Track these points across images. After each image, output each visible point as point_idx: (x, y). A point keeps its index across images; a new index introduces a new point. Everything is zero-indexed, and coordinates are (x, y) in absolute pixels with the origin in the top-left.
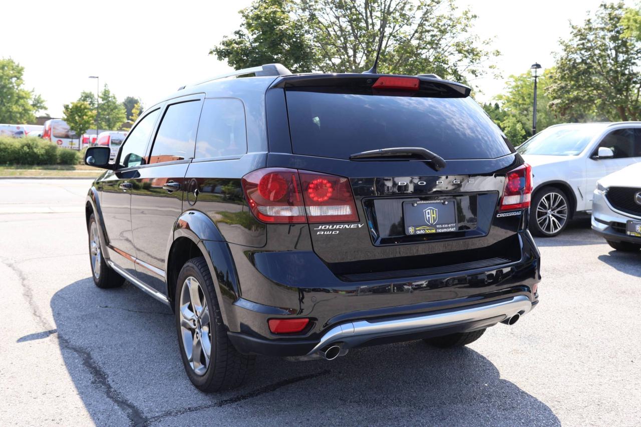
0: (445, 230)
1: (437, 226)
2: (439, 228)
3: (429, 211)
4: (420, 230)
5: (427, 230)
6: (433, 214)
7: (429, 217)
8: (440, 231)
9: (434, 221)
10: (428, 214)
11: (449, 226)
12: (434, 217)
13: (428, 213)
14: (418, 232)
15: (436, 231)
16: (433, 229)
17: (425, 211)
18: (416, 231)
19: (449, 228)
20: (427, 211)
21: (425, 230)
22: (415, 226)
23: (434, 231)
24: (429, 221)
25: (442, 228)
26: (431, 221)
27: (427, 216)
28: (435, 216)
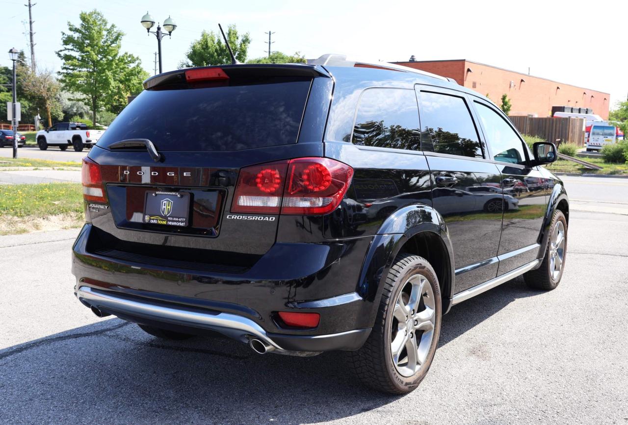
0: (175, 224)
1: (169, 218)
2: (170, 221)
3: (166, 202)
4: (153, 219)
5: (160, 220)
6: (169, 206)
7: (164, 208)
8: (170, 223)
9: (168, 213)
10: (164, 206)
11: (180, 220)
12: (168, 209)
13: (165, 204)
14: (152, 222)
15: (167, 223)
16: (165, 221)
17: (162, 202)
18: (150, 219)
19: (179, 221)
20: (164, 202)
21: (157, 220)
22: (151, 216)
23: (165, 223)
24: (163, 212)
25: (173, 221)
26: (166, 213)
27: (163, 207)
28: (169, 207)
